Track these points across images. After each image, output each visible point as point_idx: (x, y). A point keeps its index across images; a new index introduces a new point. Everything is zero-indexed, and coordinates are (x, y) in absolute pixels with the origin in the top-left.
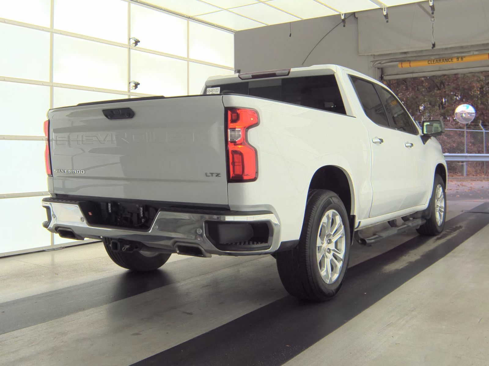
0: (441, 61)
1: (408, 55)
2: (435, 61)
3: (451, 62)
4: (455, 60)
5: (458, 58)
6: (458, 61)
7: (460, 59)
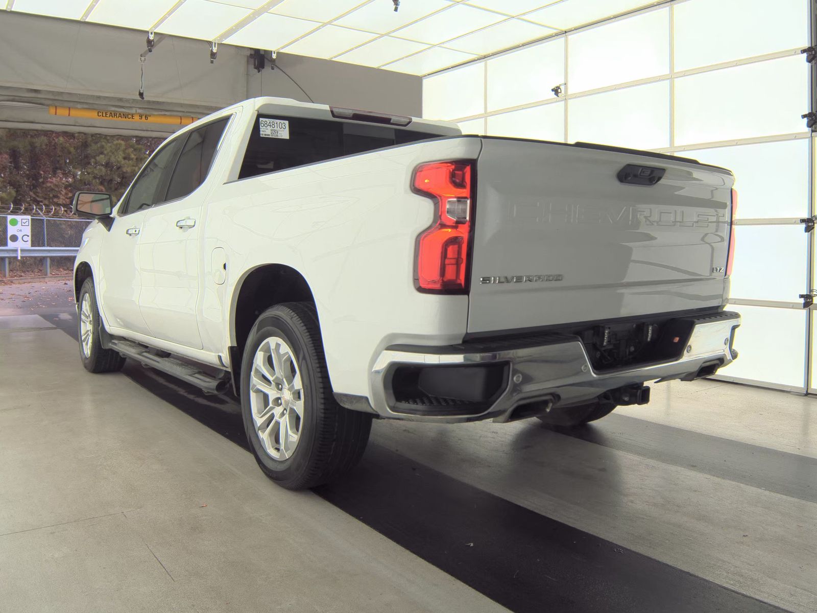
0: (118, 116)
1: (39, 96)
2: (109, 114)
3: (131, 119)
4: (137, 118)
5: (141, 116)
6: (140, 120)
7: (144, 117)
